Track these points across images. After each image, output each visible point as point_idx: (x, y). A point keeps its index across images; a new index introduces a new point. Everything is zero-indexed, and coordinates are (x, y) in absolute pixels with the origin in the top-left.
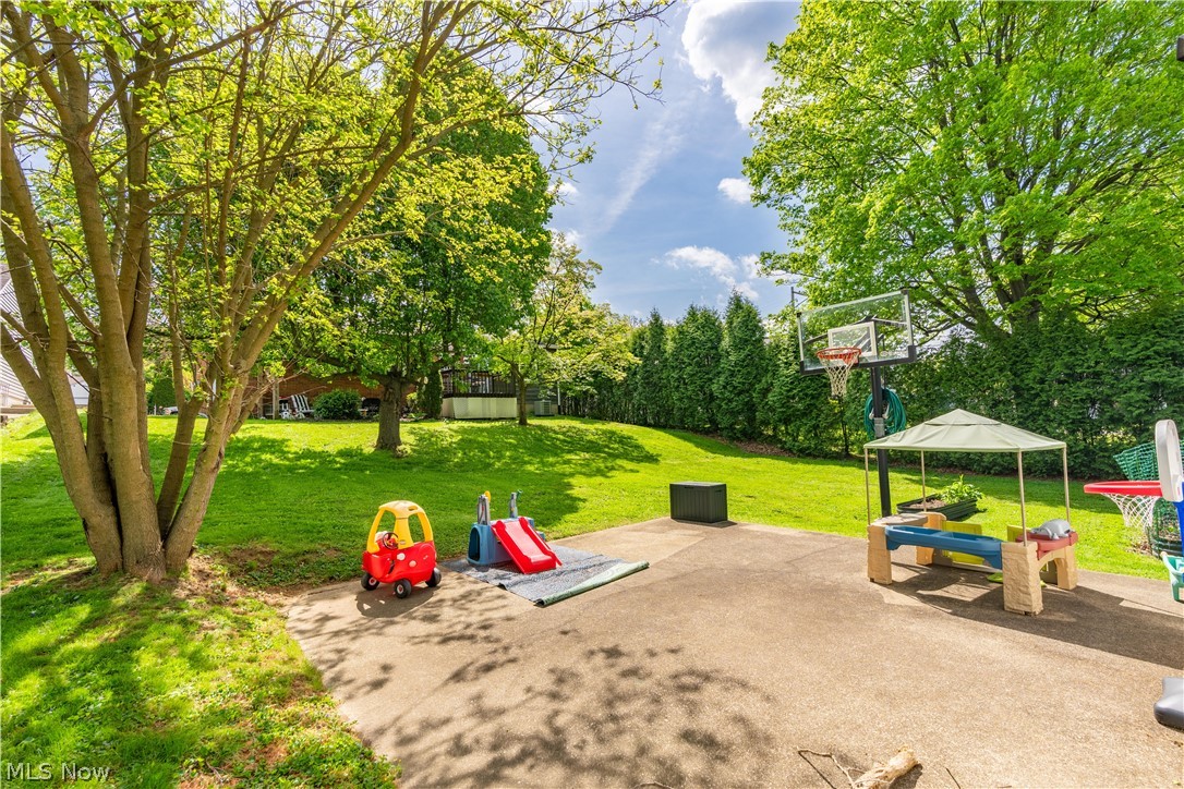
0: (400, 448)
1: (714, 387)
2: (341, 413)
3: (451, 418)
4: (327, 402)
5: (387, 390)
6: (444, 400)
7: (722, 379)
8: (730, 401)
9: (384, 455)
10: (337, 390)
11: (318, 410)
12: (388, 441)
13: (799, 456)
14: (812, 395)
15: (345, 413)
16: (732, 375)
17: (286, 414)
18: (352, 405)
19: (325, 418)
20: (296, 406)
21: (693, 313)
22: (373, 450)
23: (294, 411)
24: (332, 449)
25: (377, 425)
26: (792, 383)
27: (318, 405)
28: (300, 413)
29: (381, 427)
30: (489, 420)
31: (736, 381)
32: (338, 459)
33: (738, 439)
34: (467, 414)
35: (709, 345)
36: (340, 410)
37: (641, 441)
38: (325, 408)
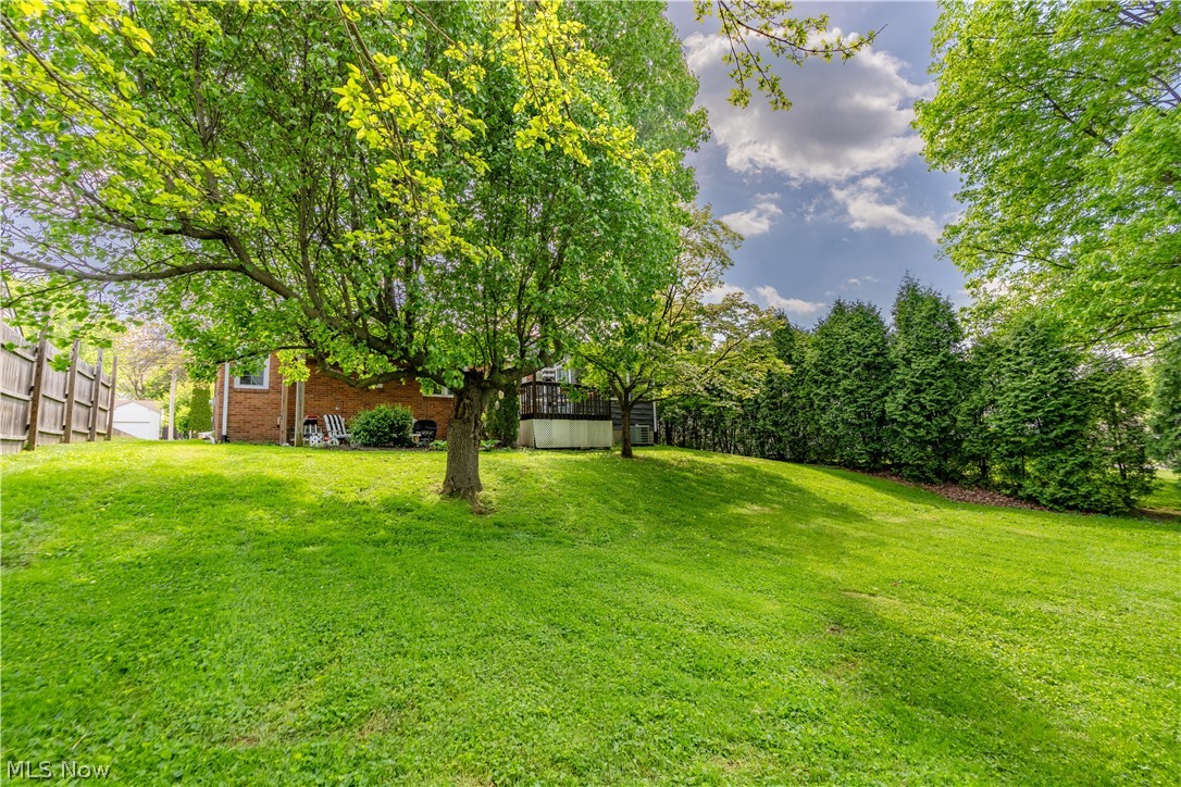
0: (482, 494)
1: (890, 407)
2: (389, 438)
3: (531, 446)
4: (368, 423)
5: (460, 400)
6: (522, 422)
7: (901, 395)
8: (918, 426)
9: (455, 508)
10: (382, 407)
11: (356, 434)
12: (461, 484)
13: (1051, 509)
14: (1075, 416)
15: (392, 439)
16: (917, 391)
17: (315, 439)
18: (403, 428)
19: (366, 445)
20: (329, 429)
21: (839, 308)
22: (438, 498)
23: (327, 435)
24: (373, 496)
25: (444, 456)
26: (1034, 400)
27: (356, 427)
28: (333, 438)
29: (451, 460)
30: (577, 449)
31: (926, 398)
32: (382, 516)
33: (928, 481)
34: (551, 442)
35: (875, 350)
36: (385, 434)
37: (795, 481)
38: (366, 430)
